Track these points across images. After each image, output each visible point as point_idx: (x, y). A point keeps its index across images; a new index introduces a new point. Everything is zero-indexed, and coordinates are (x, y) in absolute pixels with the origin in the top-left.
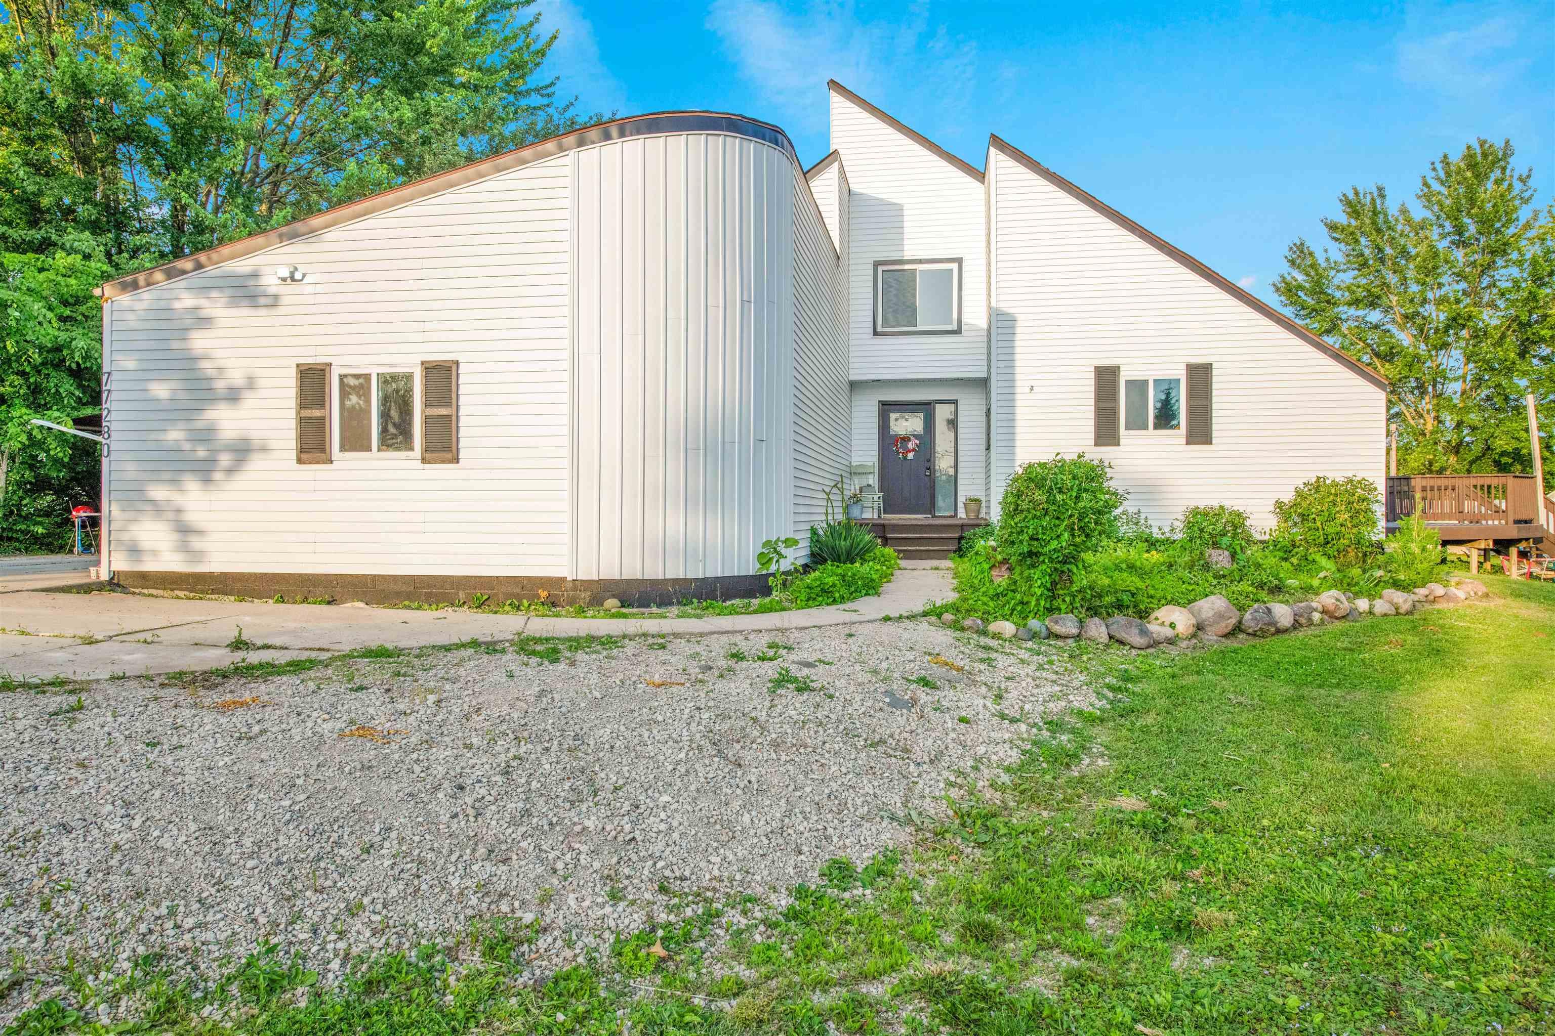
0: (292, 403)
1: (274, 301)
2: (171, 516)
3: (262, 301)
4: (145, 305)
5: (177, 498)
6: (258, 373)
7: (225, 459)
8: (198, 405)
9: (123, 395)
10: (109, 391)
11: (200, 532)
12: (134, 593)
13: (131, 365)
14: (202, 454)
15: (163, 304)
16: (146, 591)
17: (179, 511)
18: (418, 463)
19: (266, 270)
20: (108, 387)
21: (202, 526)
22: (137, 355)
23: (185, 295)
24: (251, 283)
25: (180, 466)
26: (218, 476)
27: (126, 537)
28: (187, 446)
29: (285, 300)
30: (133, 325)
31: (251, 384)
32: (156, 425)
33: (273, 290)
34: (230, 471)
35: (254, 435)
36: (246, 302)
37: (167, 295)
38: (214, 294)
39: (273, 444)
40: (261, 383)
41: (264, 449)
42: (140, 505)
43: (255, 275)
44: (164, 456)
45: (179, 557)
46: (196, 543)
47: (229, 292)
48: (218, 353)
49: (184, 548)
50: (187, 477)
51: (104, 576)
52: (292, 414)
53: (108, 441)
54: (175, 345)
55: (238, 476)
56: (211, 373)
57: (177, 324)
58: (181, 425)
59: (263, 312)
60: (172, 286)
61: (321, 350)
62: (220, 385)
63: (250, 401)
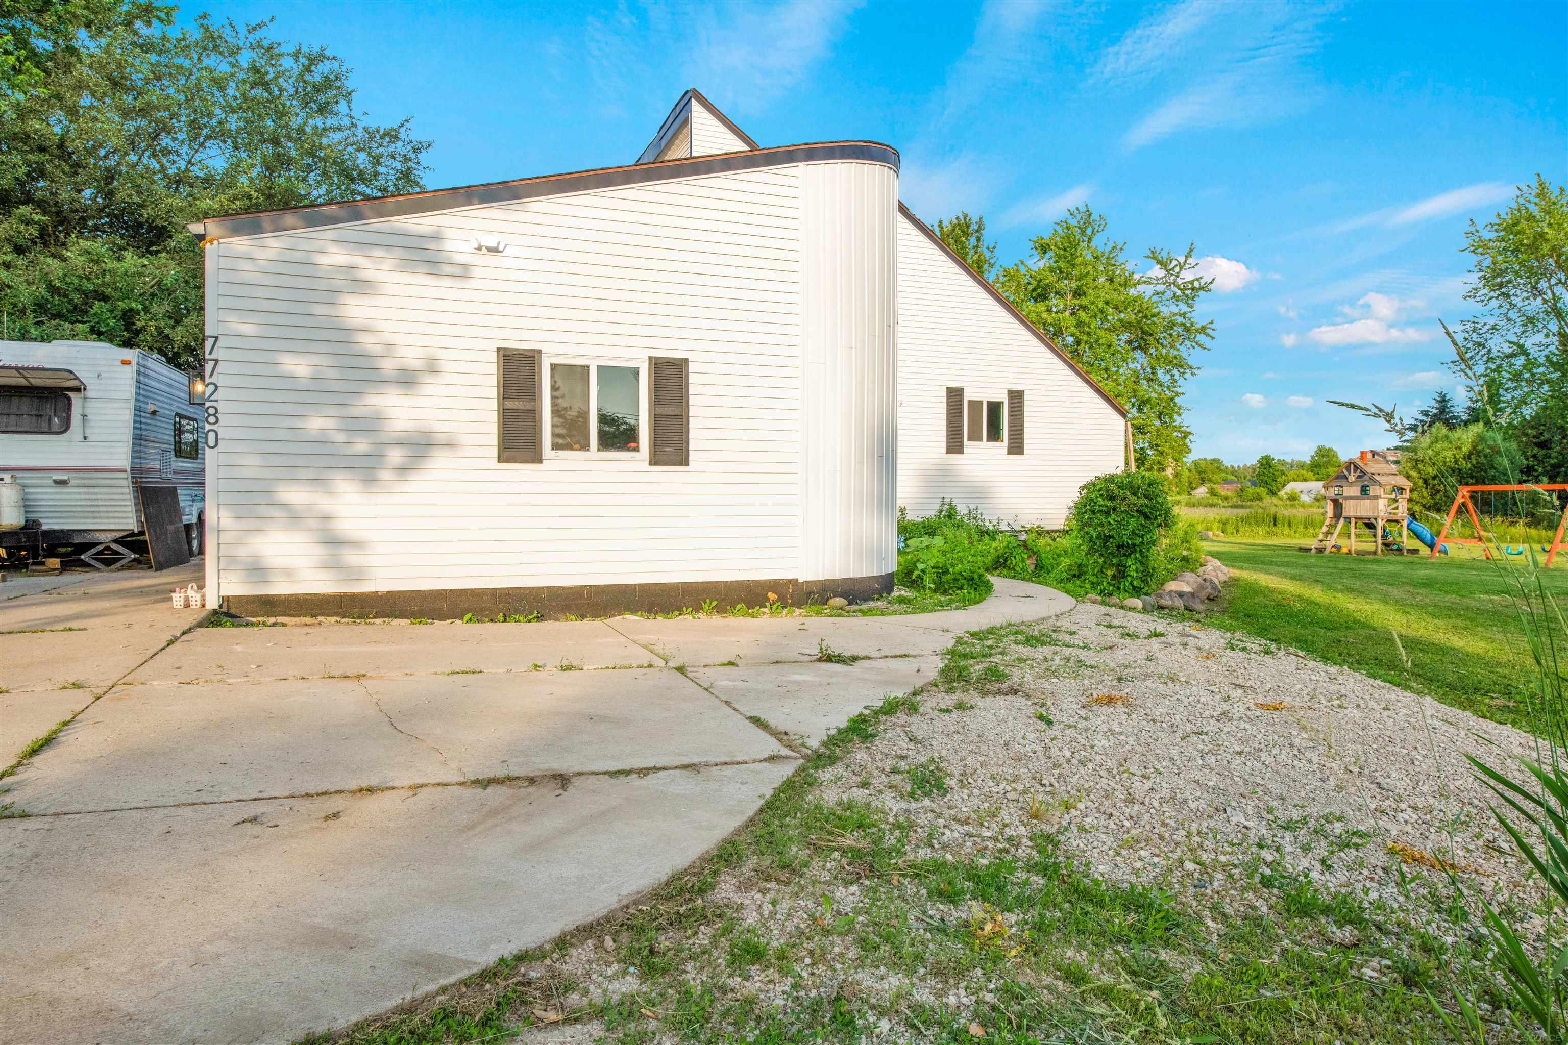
0: (493, 392)
1: (464, 272)
2: (313, 523)
3: (447, 269)
4: (270, 254)
5: (323, 502)
6: (440, 354)
7: (396, 456)
8: (352, 387)
9: (235, 368)
10: (217, 361)
11: (357, 544)
12: (252, 624)
13: (248, 329)
14: (361, 446)
15: (297, 256)
16: (272, 620)
17: (327, 518)
18: (646, 466)
19: (448, 233)
20: (213, 356)
21: (355, 535)
22: (261, 318)
23: (333, 248)
24: (432, 245)
25: (324, 462)
26: (385, 475)
27: (242, 552)
28: (340, 437)
29: (476, 272)
30: (248, 277)
31: (432, 367)
32: (289, 410)
33: (460, 258)
34: (403, 470)
35: (438, 427)
36: (424, 268)
37: (305, 245)
38: (378, 253)
39: (464, 439)
40: (445, 366)
41: (451, 445)
42: (263, 511)
43: (436, 237)
44: (307, 449)
45: (323, 575)
46: (352, 558)
47: (399, 253)
48: (381, 326)
49: (334, 565)
50: (338, 475)
51: (212, 604)
52: (494, 405)
53: (215, 427)
54: (319, 309)
55: (414, 476)
56: (375, 349)
57: (323, 284)
58: (333, 411)
59: (448, 282)
60: (315, 235)
61: (525, 335)
62: (388, 365)
63: (430, 387)
